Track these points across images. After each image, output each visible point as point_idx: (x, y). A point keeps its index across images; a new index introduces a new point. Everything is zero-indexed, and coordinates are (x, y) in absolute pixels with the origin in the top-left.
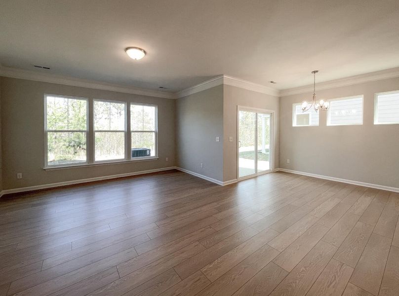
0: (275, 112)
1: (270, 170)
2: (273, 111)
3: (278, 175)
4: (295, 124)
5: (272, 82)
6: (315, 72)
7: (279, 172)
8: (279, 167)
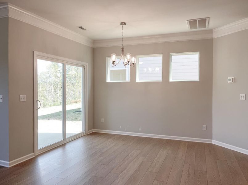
0: (88, 65)
1: (82, 133)
2: (85, 64)
3: (91, 138)
4: (109, 80)
5: (81, 28)
6: (123, 24)
7: (93, 134)
8: (94, 128)
